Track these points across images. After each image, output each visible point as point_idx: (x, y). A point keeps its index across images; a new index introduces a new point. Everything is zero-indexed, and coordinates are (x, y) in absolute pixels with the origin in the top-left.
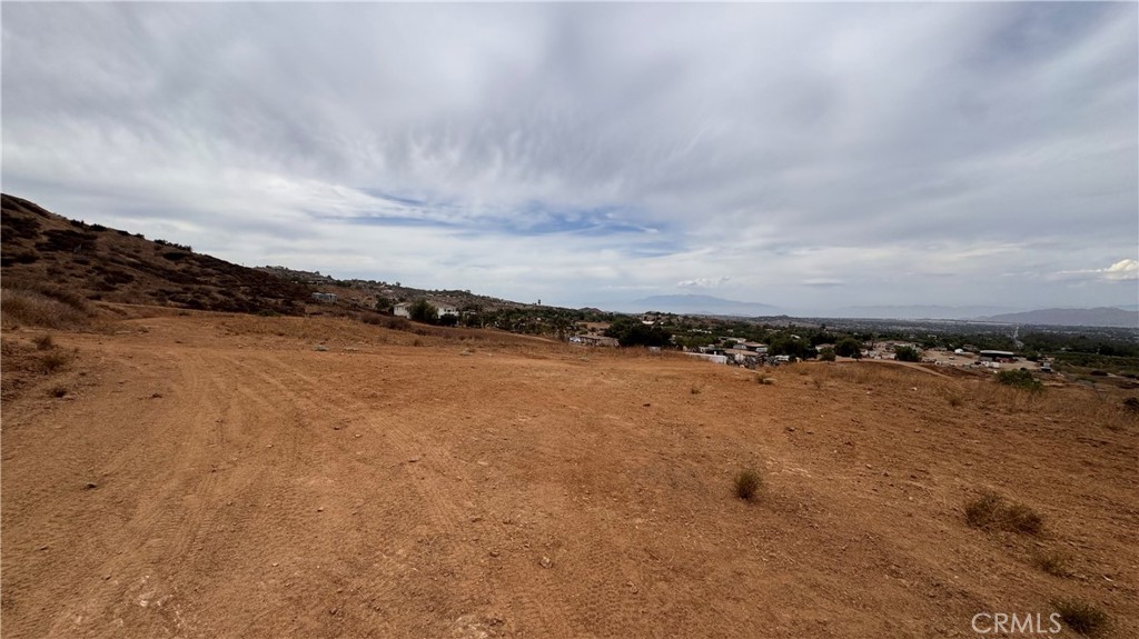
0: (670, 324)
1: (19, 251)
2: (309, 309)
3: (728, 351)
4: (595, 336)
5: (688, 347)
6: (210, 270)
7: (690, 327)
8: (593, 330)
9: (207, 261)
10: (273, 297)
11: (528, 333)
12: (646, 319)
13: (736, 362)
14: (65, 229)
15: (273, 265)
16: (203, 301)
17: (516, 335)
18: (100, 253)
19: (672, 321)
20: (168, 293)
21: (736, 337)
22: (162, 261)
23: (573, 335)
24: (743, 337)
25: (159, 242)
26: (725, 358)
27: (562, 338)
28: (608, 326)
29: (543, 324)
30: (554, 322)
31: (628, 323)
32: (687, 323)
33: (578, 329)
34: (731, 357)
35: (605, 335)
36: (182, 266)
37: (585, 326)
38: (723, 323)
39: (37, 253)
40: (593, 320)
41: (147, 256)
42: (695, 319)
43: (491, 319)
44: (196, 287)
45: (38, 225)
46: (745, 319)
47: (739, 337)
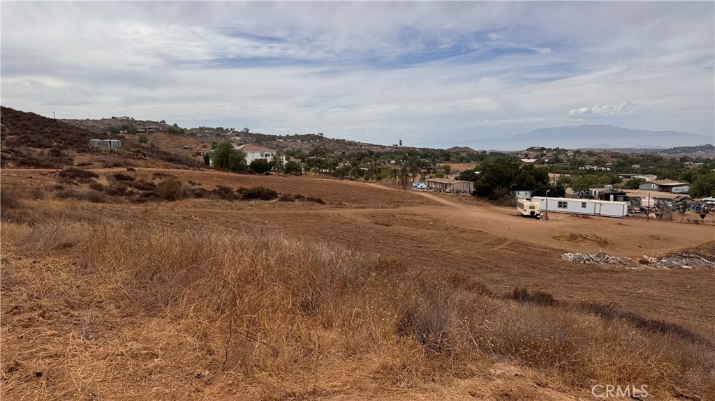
0: (557, 160)
3: (632, 193)
7: (582, 163)
12: (526, 156)
13: (642, 210)
19: (561, 156)
21: (644, 173)
24: (653, 173)
26: (626, 205)
32: (579, 159)
34: (636, 201)
38: (625, 157)
42: (590, 153)
47: (648, 174)
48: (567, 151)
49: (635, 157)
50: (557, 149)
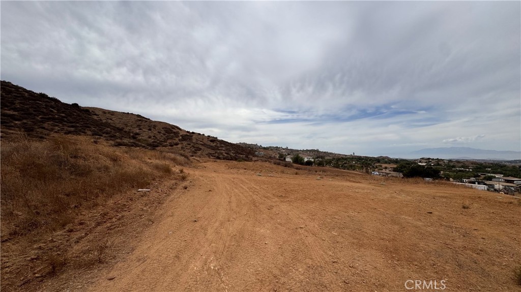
0: (438, 165)
1: (175, 142)
2: (254, 159)
3: (488, 182)
4: (387, 171)
5: (453, 178)
6: (222, 145)
7: (454, 167)
8: (386, 168)
9: (222, 142)
10: (242, 154)
11: (348, 169)
12: (420, 162)
13: (495, 190)
14: (185, 134)
15: (242, 142)
16: (221, 156)
17: (342, 170)
18: (194, 141)
19: (441, 163)
20: (211, 154)
21: (494, 173)
22: (209, 143)
23: (374, 171)
24: (502, 174)
25: (209, 136)
26: (486, 187)
27: (367, 172)
28: (395, 166)
29: (356, 165)
30: (362, 164)
31: (408, 164)
32: (452, 164)
33: (377, 168)
34: (492, 186)
35: (394, 171)
36: (215, 144)
37: (381, 166)
38: (481, 164)
39: (179, 142)
40: (386, 163)
41: (205, 141)
42: (458, 162)
43: (329, 162)
44: (218, 151)
45: (179, 133)
46: (502, 162)
47: (497, 173)
48: (444, 160)
49: (487, 165)
50: (438, 159)
